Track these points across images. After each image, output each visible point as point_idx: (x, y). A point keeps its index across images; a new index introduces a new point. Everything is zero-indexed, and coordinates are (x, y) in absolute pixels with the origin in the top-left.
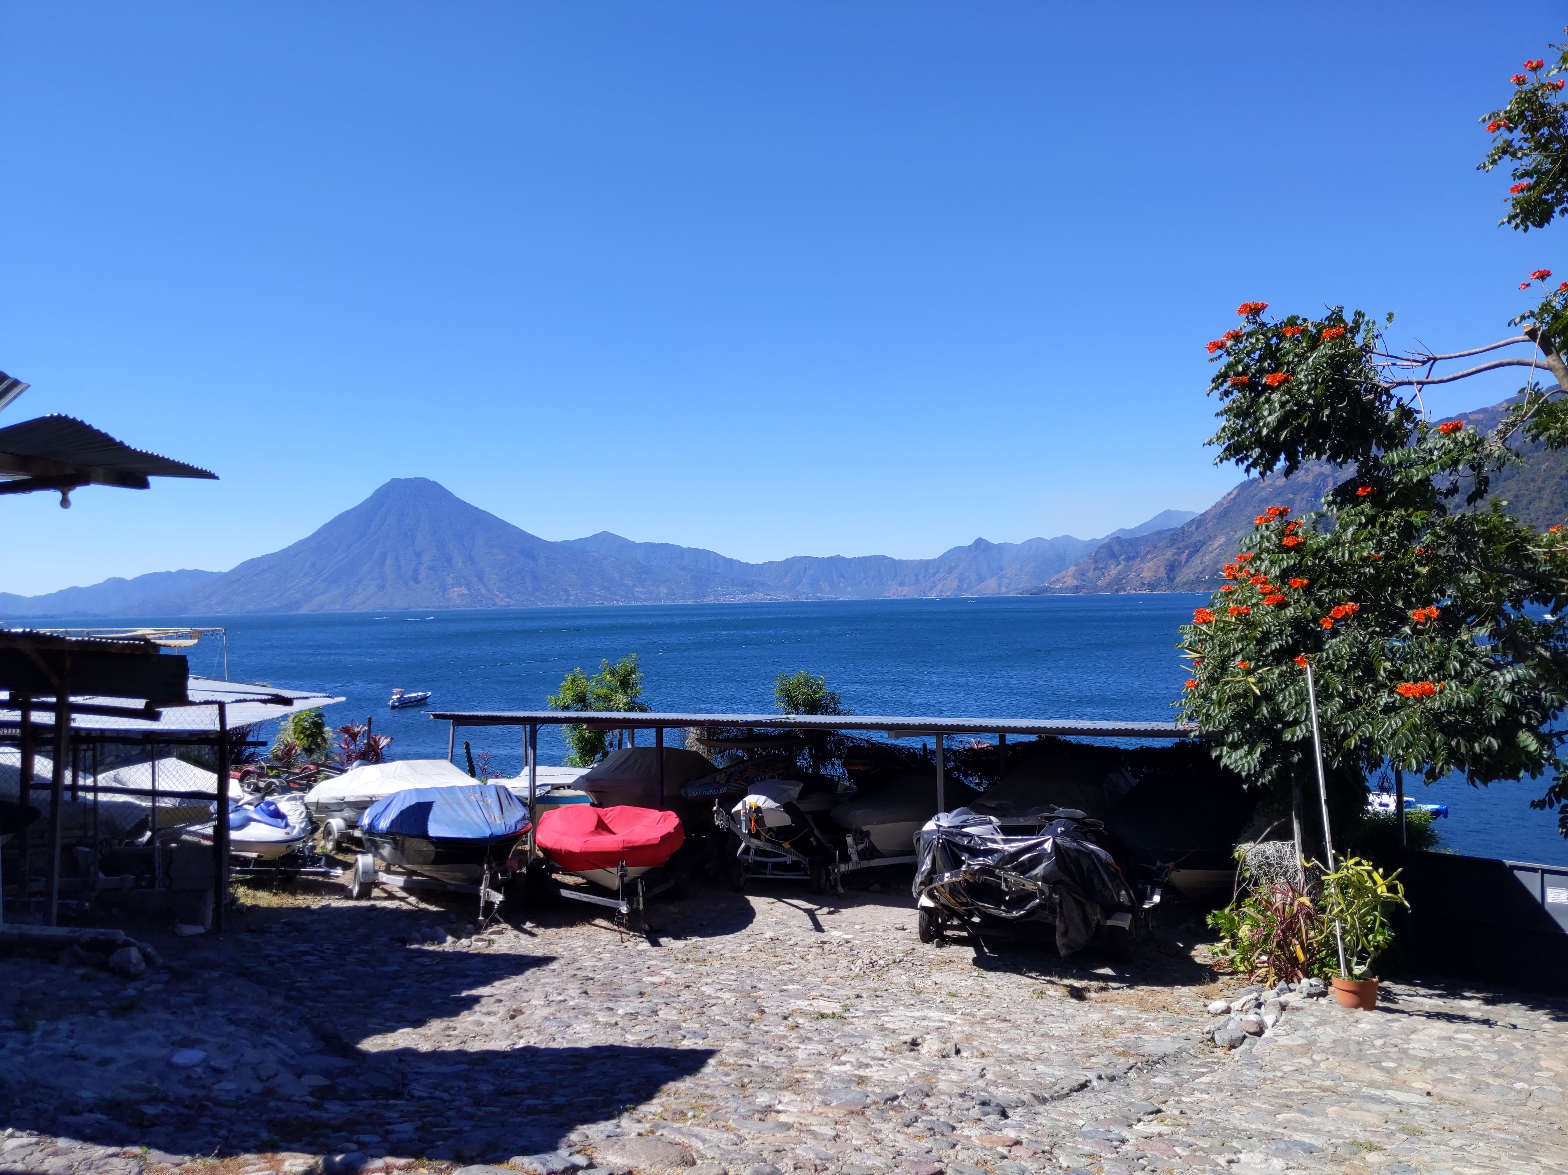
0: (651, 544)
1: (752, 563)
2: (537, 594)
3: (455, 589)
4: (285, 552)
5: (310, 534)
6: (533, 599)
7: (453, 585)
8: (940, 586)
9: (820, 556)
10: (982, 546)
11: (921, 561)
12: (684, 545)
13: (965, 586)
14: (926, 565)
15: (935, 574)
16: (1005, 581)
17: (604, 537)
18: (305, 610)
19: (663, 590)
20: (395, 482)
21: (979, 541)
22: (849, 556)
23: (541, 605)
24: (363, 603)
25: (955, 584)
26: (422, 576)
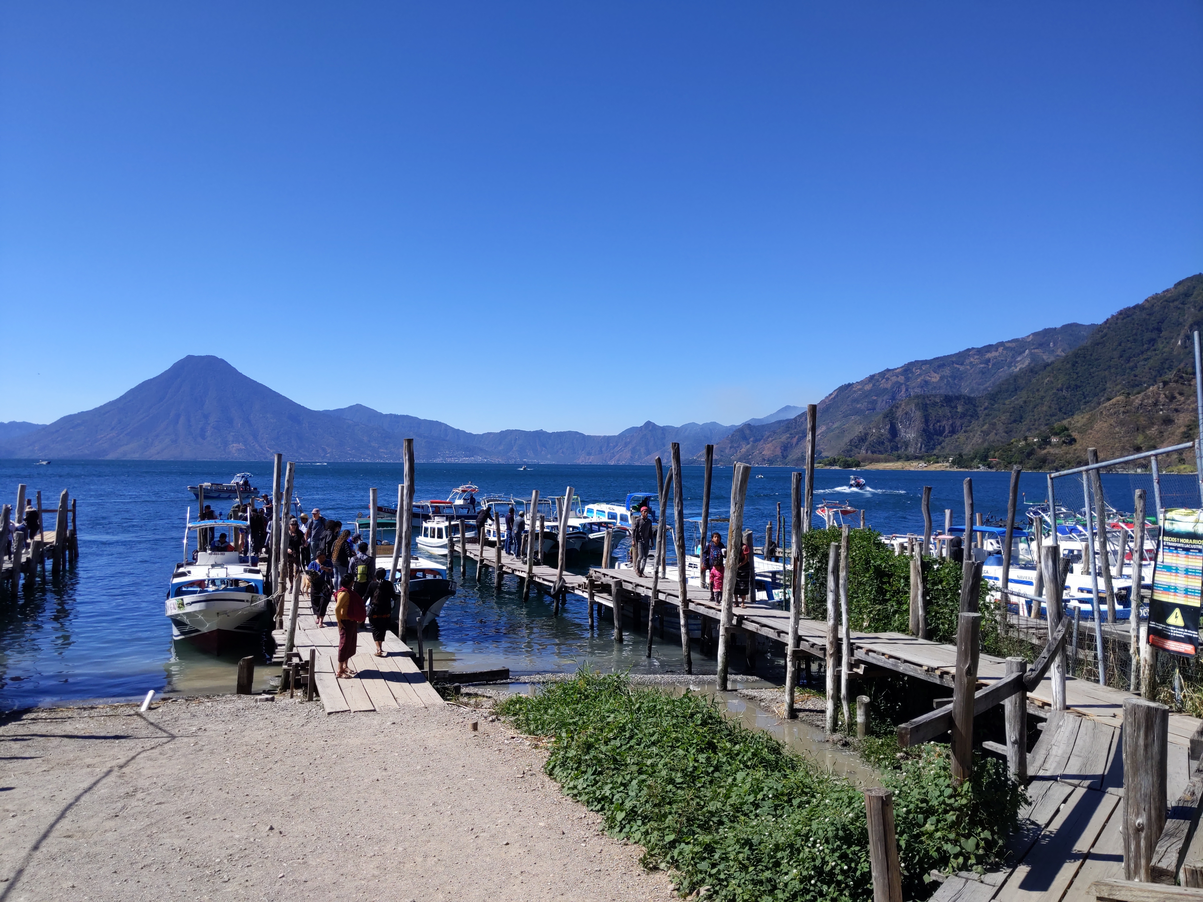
1: (474, 433)
2: (301, 451)
3: (234, 445)
4: (96, 410)
5: (118, 397)
7: (233, 442)
8: (617, 457)
9: (527, 429)
10: (650, 428)
11: (605, 437)
12: (422, 417)
13: (636, 457)
14: (608, 439)
15: (614, 447)
17: (358, 409)
18: (111, 456)
20: (190, 358)
21: (648, 424)
22: (550, 431)
24: (159, 453)
25: (629, 455)
26: (208, 433)
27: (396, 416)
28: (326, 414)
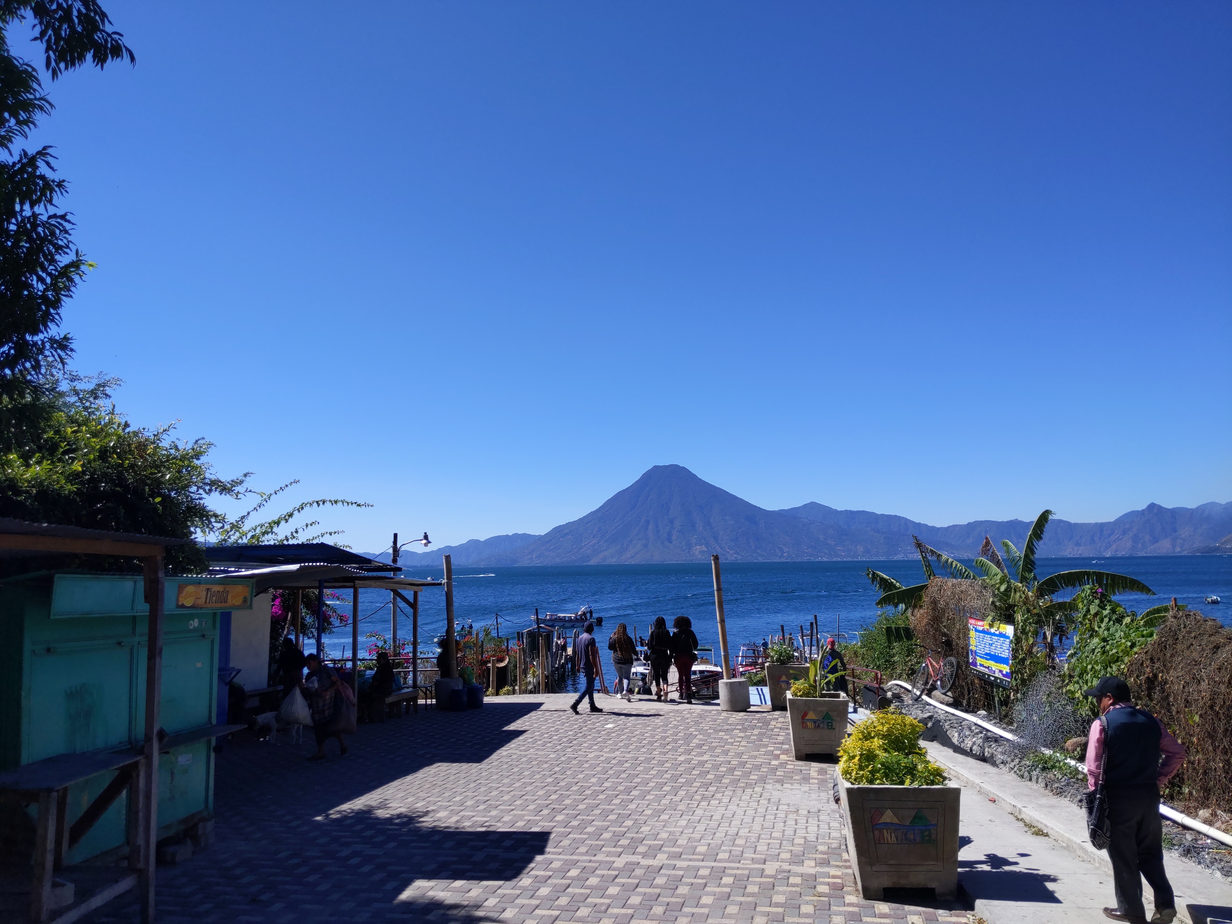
0: (850, 511)
1: (938, 526)
2: (759, 551)
3: (698, 547)
6: (754, 555)
7: (696, 544)
8: (1114, 547)
9: (999, 519)
10: (1155, 511)
11: (1096, 524)
12: (879, 512)
13: (1140, 545)
14: (1101, 527)
15: (1109, 535)
16: (1179, 542)
17: (813, 507)
18: (593, 562)
19: (860, 549)
20: (656, 468)
21: (1152, 506)
22: (1027, 520)
23: (761, 560)
24: (632, 557)
25: (1129, 544)
26: (674, 537)
27: (851, 512)
28: (781, 514)
